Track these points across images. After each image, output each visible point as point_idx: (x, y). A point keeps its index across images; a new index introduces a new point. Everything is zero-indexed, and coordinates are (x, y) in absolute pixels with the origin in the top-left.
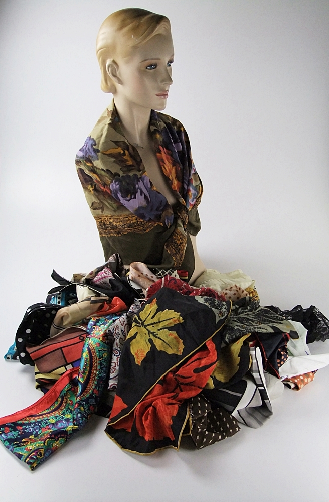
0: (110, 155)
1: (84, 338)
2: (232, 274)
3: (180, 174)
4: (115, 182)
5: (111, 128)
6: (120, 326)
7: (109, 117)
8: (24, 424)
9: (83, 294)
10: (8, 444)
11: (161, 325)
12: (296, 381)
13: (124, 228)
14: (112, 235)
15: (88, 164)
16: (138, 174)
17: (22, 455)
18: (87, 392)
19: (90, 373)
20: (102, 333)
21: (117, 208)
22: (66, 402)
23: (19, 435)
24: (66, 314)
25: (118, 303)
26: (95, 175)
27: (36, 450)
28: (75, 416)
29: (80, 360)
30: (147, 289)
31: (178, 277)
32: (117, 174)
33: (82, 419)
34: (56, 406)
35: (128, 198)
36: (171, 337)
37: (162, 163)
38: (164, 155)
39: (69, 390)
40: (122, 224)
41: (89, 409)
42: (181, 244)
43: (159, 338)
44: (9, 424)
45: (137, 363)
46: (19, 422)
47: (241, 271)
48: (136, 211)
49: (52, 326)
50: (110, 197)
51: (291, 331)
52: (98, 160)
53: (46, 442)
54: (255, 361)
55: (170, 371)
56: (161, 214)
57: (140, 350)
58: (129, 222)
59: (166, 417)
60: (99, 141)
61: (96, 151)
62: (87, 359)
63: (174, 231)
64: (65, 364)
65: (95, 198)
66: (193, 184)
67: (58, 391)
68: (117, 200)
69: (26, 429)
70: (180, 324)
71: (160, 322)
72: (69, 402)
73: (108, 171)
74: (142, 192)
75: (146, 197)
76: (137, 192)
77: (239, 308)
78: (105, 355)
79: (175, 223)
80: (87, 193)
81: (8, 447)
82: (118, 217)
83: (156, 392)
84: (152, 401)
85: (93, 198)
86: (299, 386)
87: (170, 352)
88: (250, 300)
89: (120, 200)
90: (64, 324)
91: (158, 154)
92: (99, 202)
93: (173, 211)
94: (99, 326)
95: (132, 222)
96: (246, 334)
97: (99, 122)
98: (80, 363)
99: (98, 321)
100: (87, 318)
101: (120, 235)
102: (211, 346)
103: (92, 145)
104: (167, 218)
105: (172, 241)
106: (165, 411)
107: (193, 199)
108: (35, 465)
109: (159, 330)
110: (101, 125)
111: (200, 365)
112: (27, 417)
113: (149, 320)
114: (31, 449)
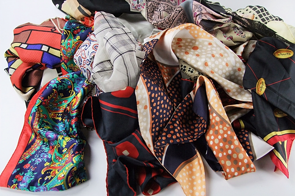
8: (28, 160)
10: (35, 188)
23: (33, 172)
27: (70, 172)
44: (15, 171)
46: (21, 161)
69: (34, 162)
81: (38, 191)
112: (24, 152)
114: (63, 175)
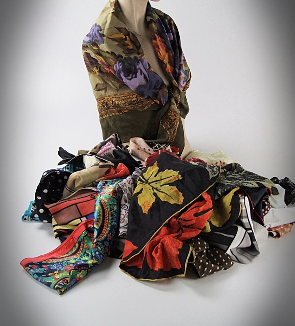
0: (114, 40)
1: (95, 196)
2: (215, 155)
3: (172, 59)
4: (119, 63)
5: (114, 16)
6: (127, 183)
7: (112, 7)
8: (48, 264)
9: (91, 162)
10: (37, 276)
11: (163, 182)
12: (277, 229)
13: (126, 106)
14: (113, 114)
15: (94, 48)
16: (138, 56)
17: (51, 283)
18: (102, 236)
19: (103, 222)
20: (111, 190)
21: (120, 87)
22: (83, 247)
23: (45, 270)
24: (78, 178)
25: (123, 168)
26: (101, 57)
27: (63, 279)
28: (93, 254)
29: (94, 213)
30: (146, 160)
31: (171, 151)
32: (120, 56)
33: (100, 256)
34: (74, 251)
35: (130, 78)
36: (172, 191)
37: (157, 49)
38: (158, 41)
39: (86, 236)
40: (123, 102)
41: (105, 249)
42: (175, 119)
43: (162, 192)
44: (36, 263)
45: (144, 212)
46: (44, 262)
47: (223, 153)
48: (137, 88)
49: (65, 189)
50: (114, 77)
51: (272, 187)
52: (104, 43)
53: (71, 272)
54: (244, 208)
55: (174, 216)
56: (158, 92)
57: (146, 201)
58: (129, 100)
59: (172, 249)
60: (104, 28)
61: (102, 35)
62: (100, 211)
63: (168, 109)
64: (80, 216)
65: (99, 79)
66: (184, 69)
67: (76, 237)
68: (119, 80)
69: (51, 267)
70: (179, 180)
71: (161, 180)
72: (85, 246)
73: (112, 53)
74: (141, 72)
75: (145, 77)
76: (137, 72)
77: (227, 171)
78: (115, 208)
79: (169, 102)
80: (91, 75)
81: (37, 279)
82: (120, 96)
83: (162, 233)
84: (160, 239)
85: (97, 79)
86: (280, 233)
87: (172, 202)
88: (236, 166)
89: (123, 80)
90: (76, 186)
91: (154, 41)
92: (103, 83)
93: (168, 90)
94: (108, 186)
95: (132, 100)
96: (236, 187)
97: (103, 11)
98: (94, 215)
99: (106, 182)
100: (96, 181)
101: (121, 113)
102: (206, 196)
103: (98, 31)
104: (163, 97)
105: (167, 118)
106: (172, 244)
107: (184, 81)
108: (63, 290)
109: (161, 186)
110: (105, 15)
111: (198, 211)
112: (50, 259)
113: (153, 178)
114: (58, 278)
